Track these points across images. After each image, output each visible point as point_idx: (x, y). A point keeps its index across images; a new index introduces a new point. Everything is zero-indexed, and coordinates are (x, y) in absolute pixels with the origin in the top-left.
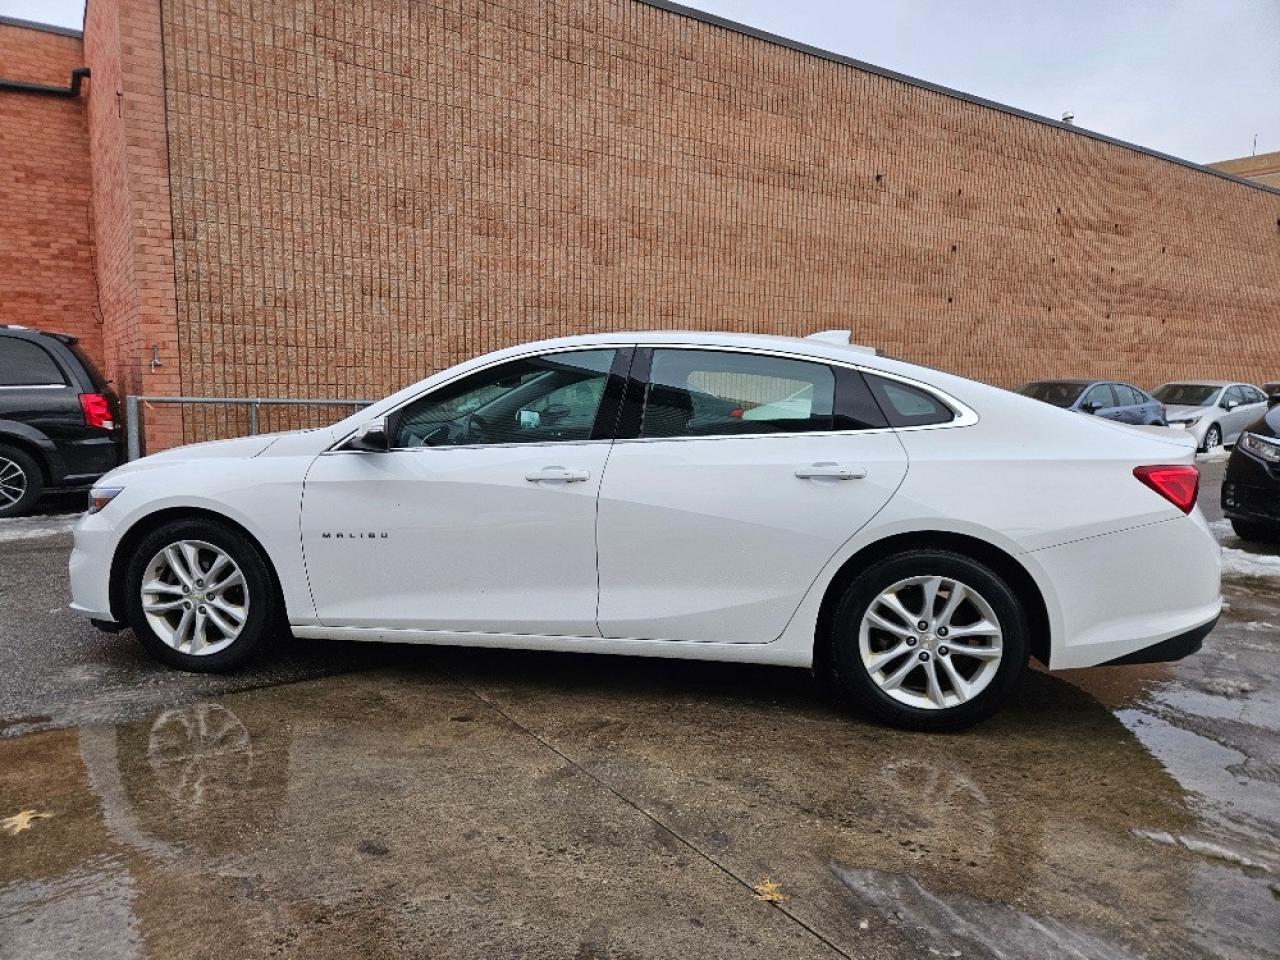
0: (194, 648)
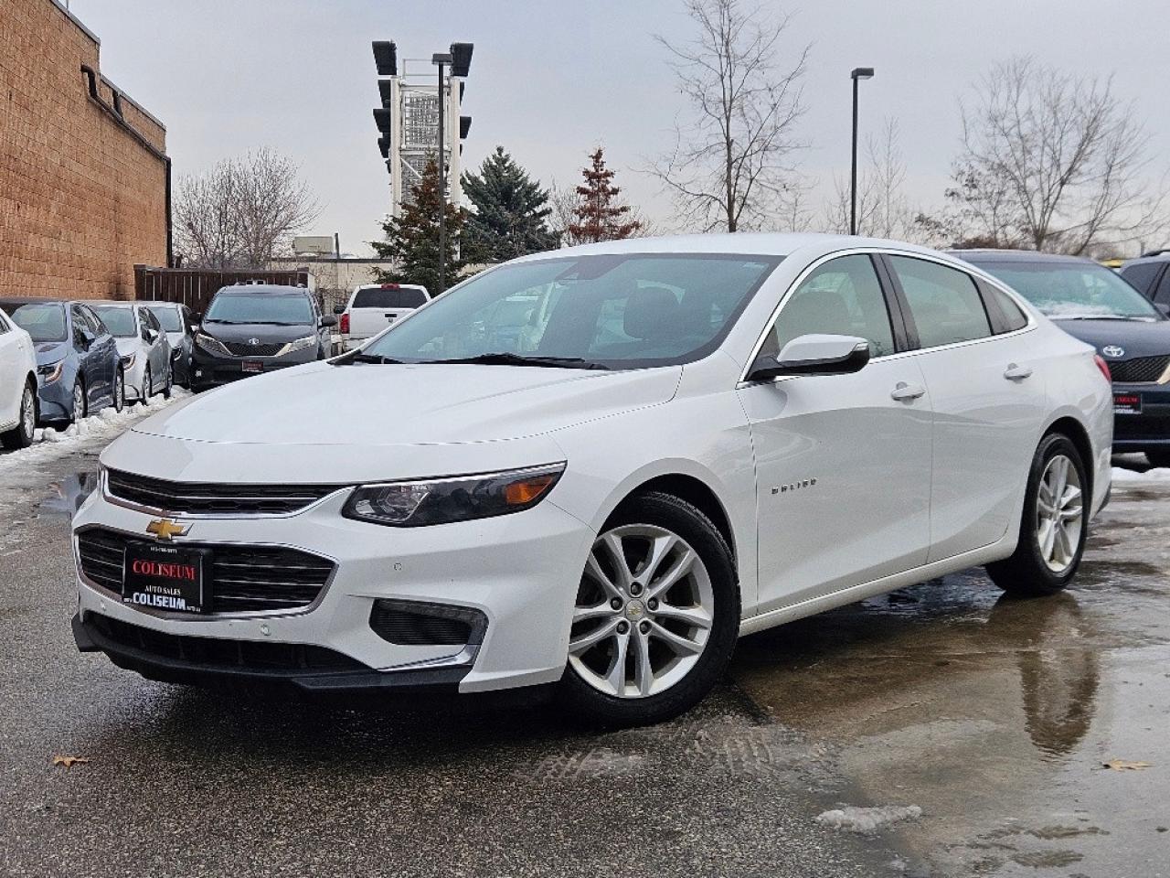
0: (647, 689)
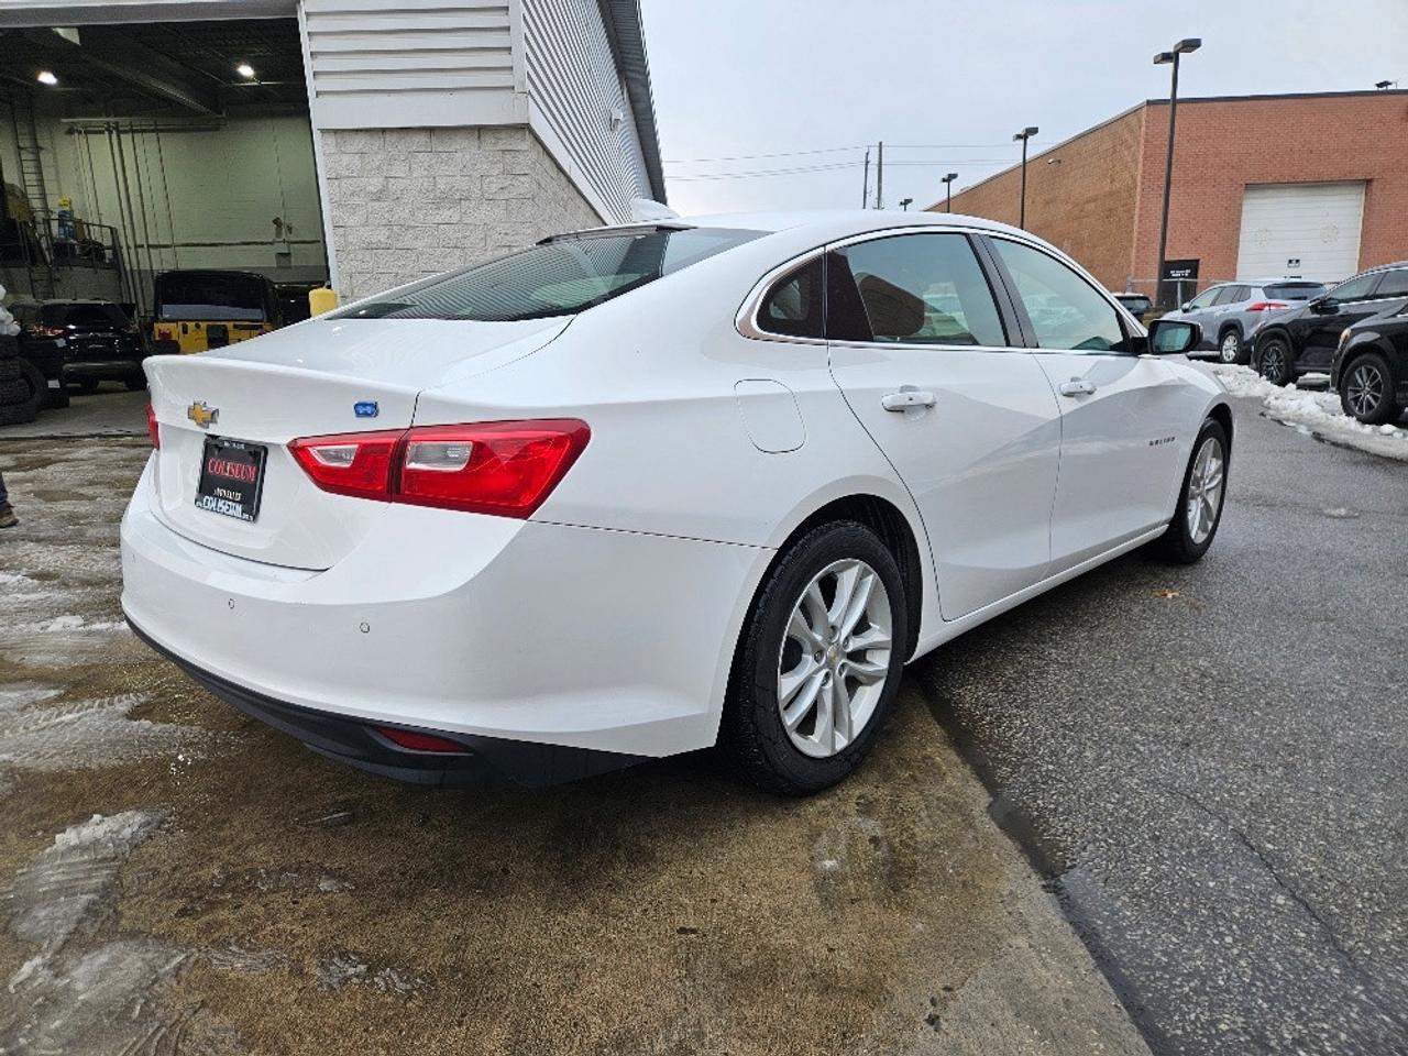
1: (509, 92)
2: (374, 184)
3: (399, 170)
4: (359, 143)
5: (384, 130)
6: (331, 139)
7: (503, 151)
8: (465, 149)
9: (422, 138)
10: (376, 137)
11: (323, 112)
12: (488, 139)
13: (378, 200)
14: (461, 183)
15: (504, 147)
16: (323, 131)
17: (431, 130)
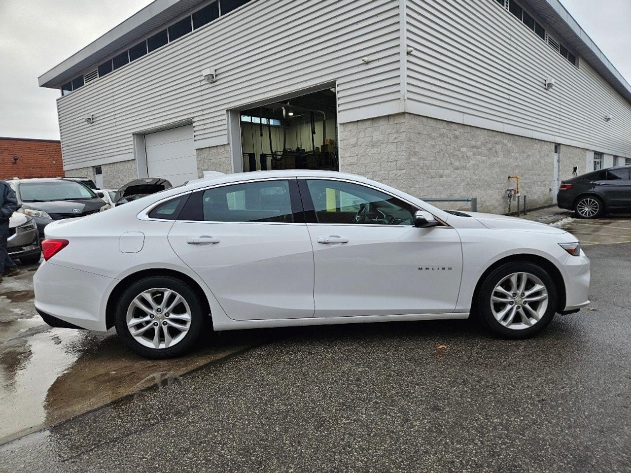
1: (399, 101)
2: (353, 141)
3: (362, 135)
4: (350, 127)
5: (358, 121)
6: (342, 126)
7: (396, 124)
8: (383, 125)
9: (369, 123)
10: (355, 124)
11: (341, 118)
12: (392, 119)
13: (355, 147)
14: (381, 138)
15: (396, 122)
16: (340, 124)
17: (372, 119)
